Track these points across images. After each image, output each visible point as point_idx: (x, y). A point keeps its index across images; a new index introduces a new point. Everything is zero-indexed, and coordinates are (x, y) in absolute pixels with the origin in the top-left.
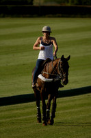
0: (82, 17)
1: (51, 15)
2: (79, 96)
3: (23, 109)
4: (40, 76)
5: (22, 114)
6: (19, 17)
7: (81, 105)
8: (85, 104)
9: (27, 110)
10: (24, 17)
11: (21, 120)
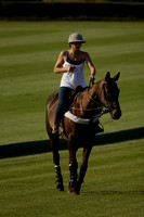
0: (121, 21)
1: (70, 17)
2: (116, 144)
3: (27, 164)
4: (68, 115)
5: (25, 173)
6: (21, 20)
7: (119, 159)
8: (125, 157)
9: (32, 167)
10: (28, 20)
11: (22, 182)
